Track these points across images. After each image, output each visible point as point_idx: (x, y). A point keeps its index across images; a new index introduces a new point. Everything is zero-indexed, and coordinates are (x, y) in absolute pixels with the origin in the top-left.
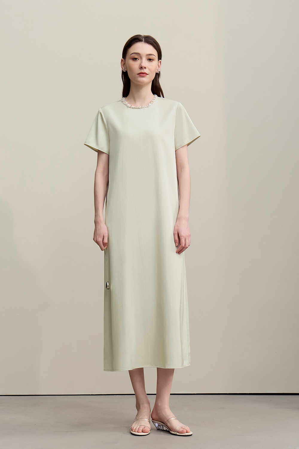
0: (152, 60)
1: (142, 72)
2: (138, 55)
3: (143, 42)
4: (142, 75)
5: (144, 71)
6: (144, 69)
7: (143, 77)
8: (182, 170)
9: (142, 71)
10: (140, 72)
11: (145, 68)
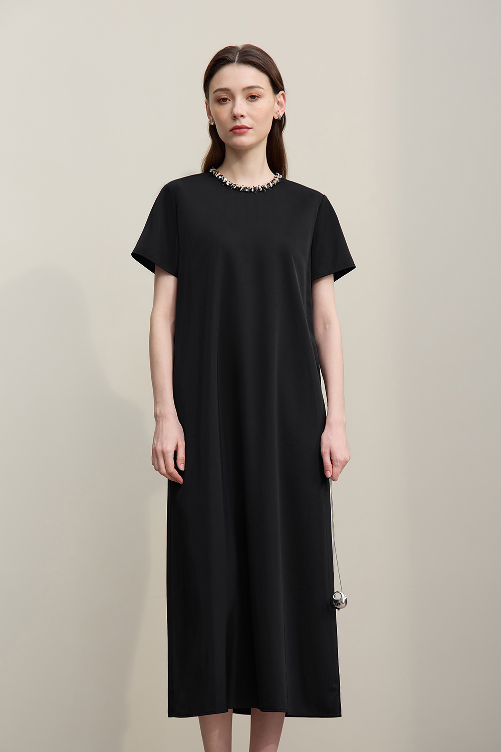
0: (258, 97)
1: (237, 126)
2: (227, 92)
3: (235, 64)
4: (238, 131)
5: (240, 123)
6: (242, 119)
7: (241, 134)
8: (327, 327)
9: (238, 124)
10: (234, 125)
11: (242, 116)
